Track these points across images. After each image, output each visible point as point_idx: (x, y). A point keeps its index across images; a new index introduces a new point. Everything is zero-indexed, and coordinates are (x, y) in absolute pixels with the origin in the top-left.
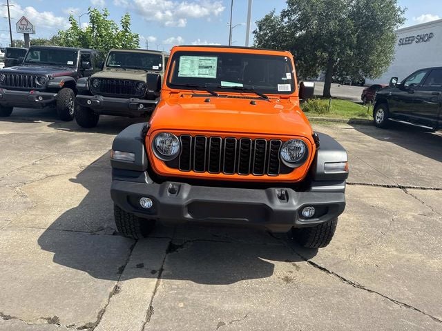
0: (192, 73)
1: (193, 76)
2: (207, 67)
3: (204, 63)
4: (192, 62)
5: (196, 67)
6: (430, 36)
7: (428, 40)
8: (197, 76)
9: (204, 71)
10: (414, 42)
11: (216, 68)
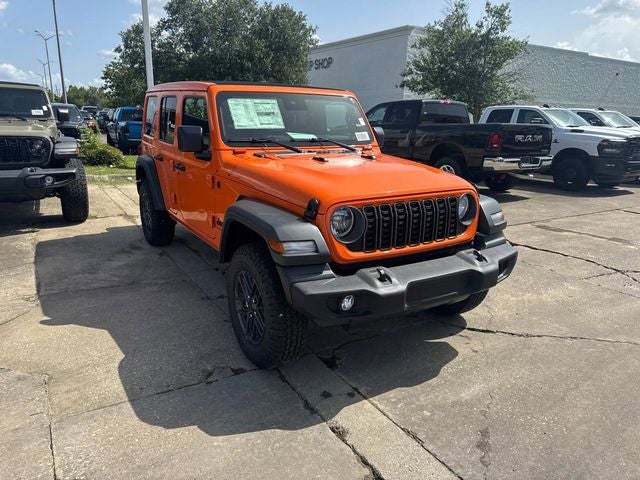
0: (251, 123)
1: (255, 127)
2: (268, 114)
3: (261, 108)
4: (246, 107)
5: (253, 114)
6: (330, 61)
7: (328, 66)
8: (260, 127)
9: (266, 119)
10: (313, 68)
11: (280, 115)
